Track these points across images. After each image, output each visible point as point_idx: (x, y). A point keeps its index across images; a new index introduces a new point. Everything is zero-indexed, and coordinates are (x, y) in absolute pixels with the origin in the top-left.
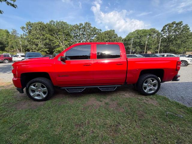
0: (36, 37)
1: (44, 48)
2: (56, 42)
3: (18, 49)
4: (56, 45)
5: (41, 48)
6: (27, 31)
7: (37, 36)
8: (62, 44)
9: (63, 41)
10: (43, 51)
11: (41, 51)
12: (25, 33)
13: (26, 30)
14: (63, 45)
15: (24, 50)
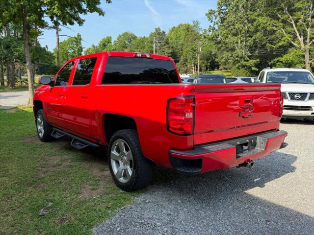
0: (234, 31)
1: (247, 58)
2: (282, 37)
3: (195, 64)
4: (280, 44)
5: (241, 58)
6: (218, 19)
7: (237, 26)
8: (301, 39)
9: (308, 30)
10: (243, 66)
11: (238, 68)
12: (212, 25)
13: (216, 17)
14: (305, 43)
15: (204, 65)
